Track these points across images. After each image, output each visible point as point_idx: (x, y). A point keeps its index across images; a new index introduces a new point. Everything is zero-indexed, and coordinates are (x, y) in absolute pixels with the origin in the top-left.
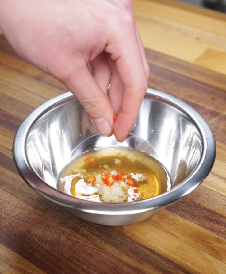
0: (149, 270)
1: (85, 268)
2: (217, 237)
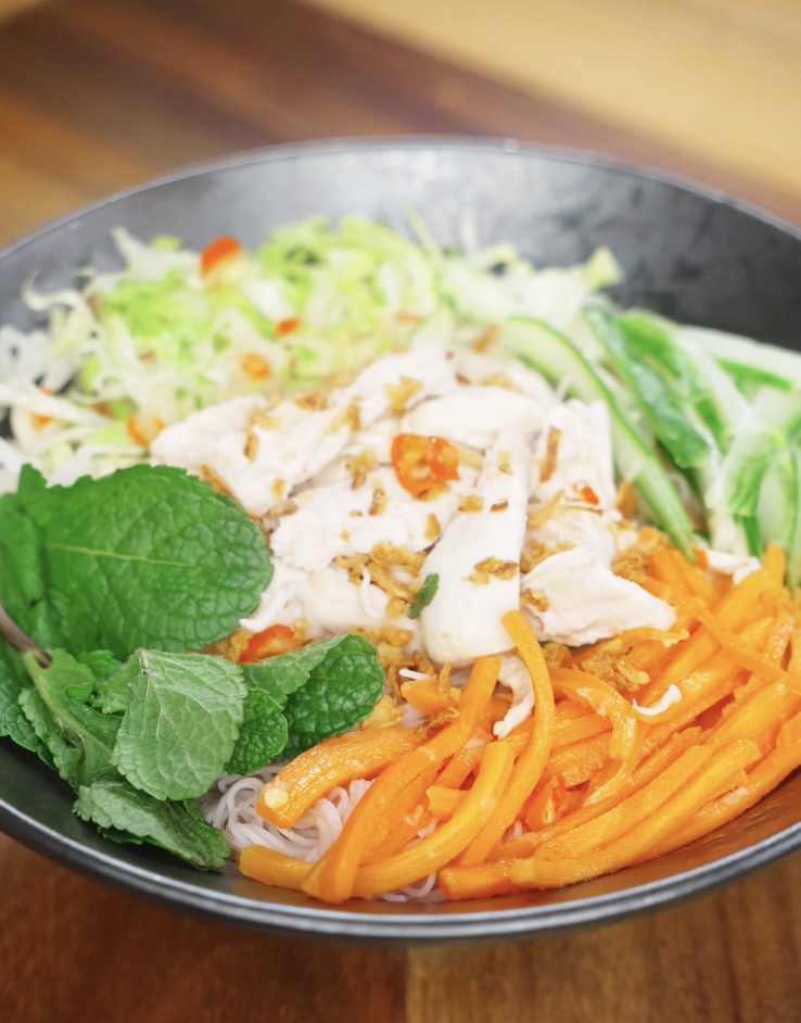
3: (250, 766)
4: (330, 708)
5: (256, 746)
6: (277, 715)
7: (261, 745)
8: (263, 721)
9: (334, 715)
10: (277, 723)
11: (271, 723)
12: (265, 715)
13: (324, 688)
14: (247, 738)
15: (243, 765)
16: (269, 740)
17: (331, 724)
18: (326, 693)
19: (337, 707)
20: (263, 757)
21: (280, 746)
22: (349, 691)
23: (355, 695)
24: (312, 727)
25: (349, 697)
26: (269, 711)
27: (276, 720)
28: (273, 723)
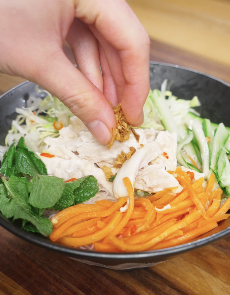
0: (130, 283)
1: (58, 277)
2: (216, 250)
3: (63, 208)
4: (83, 195)
5: (65, 203)
6: (72, 195)
7: (67, 203)
8: (68, 196)
9: (84, 197)
10: (72, 197)
11: (70, 197)
12: (68, 195)
13: (82, 191)
14: (63, 200)
15: (61, 208)
16: (69, 201)
17: (84, 199)
18: (83, 191)
19: (85, 195)
20: (67, 206)
21: (72, 203)
22: (89, 191)
23: (91, 192)
24: (79, 200)
25: (89, 193)
26: (70, 194)
27: (71, 196)
28: (71, 197)
